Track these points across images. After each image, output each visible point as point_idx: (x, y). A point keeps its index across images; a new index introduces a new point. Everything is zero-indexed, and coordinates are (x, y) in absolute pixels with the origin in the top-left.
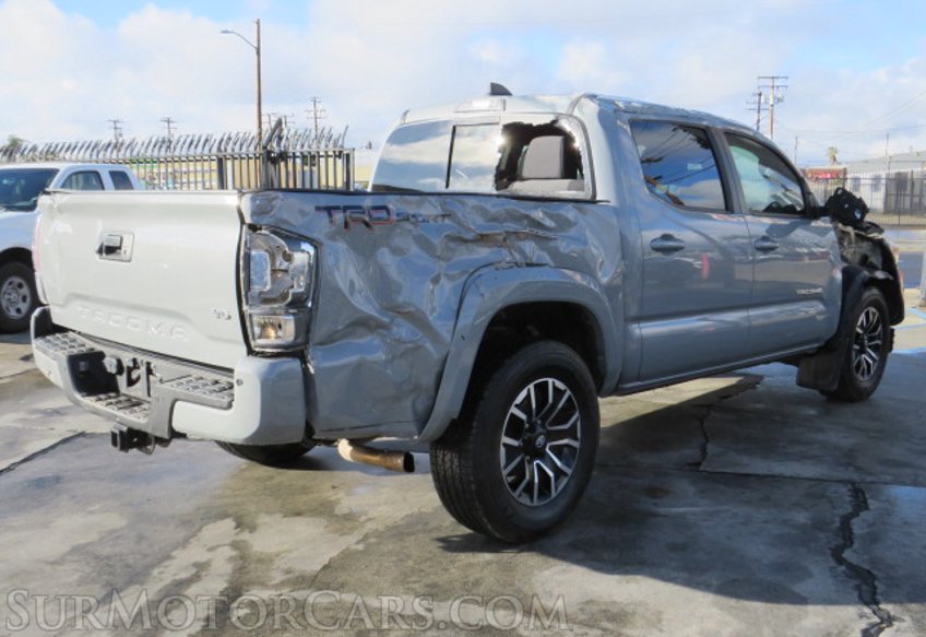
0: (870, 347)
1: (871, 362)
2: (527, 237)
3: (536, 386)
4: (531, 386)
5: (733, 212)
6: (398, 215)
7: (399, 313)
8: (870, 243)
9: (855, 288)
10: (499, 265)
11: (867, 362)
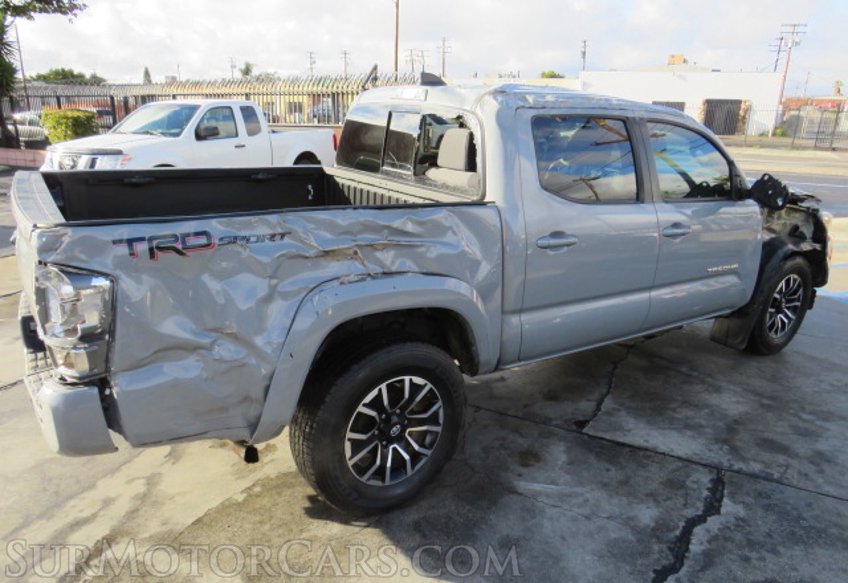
0: (788, 308)
1: (786, 321)
2: (385, 247)
3: (388, 386)
4: (383, 386)
5: (643, 202)
6: (221, 239)
7: (222, 333)
8: (803, 214)
9: (775, 260)
10: (346, 279)
11: (782, 321)
